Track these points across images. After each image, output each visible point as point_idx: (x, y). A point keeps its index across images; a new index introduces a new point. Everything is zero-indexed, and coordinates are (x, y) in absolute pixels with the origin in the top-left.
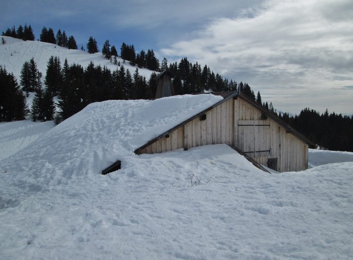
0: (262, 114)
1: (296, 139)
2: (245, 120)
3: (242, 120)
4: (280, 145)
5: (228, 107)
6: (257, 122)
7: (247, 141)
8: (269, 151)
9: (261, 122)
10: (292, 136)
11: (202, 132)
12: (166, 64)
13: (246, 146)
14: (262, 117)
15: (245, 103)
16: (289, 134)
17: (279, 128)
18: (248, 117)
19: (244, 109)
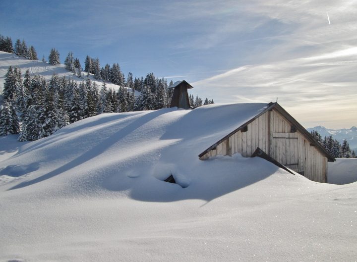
0: (292, 127)
1: (317, 152)
2: (278, 132)
3: (276, 132)
4: (306, 158)
5: (264, 119)
6: (287, 135)
7: (280, 154)
8: (298, 164)
9: (292, 135)
10: (315, 149)
11: (243, 144)
12: (132, 78)
13: (279, 159)
14: (291, 129)
15: (278, 115)
16: (312, 147)
17: (305, 141)
18: (280, 130)
19: (277, 122)
